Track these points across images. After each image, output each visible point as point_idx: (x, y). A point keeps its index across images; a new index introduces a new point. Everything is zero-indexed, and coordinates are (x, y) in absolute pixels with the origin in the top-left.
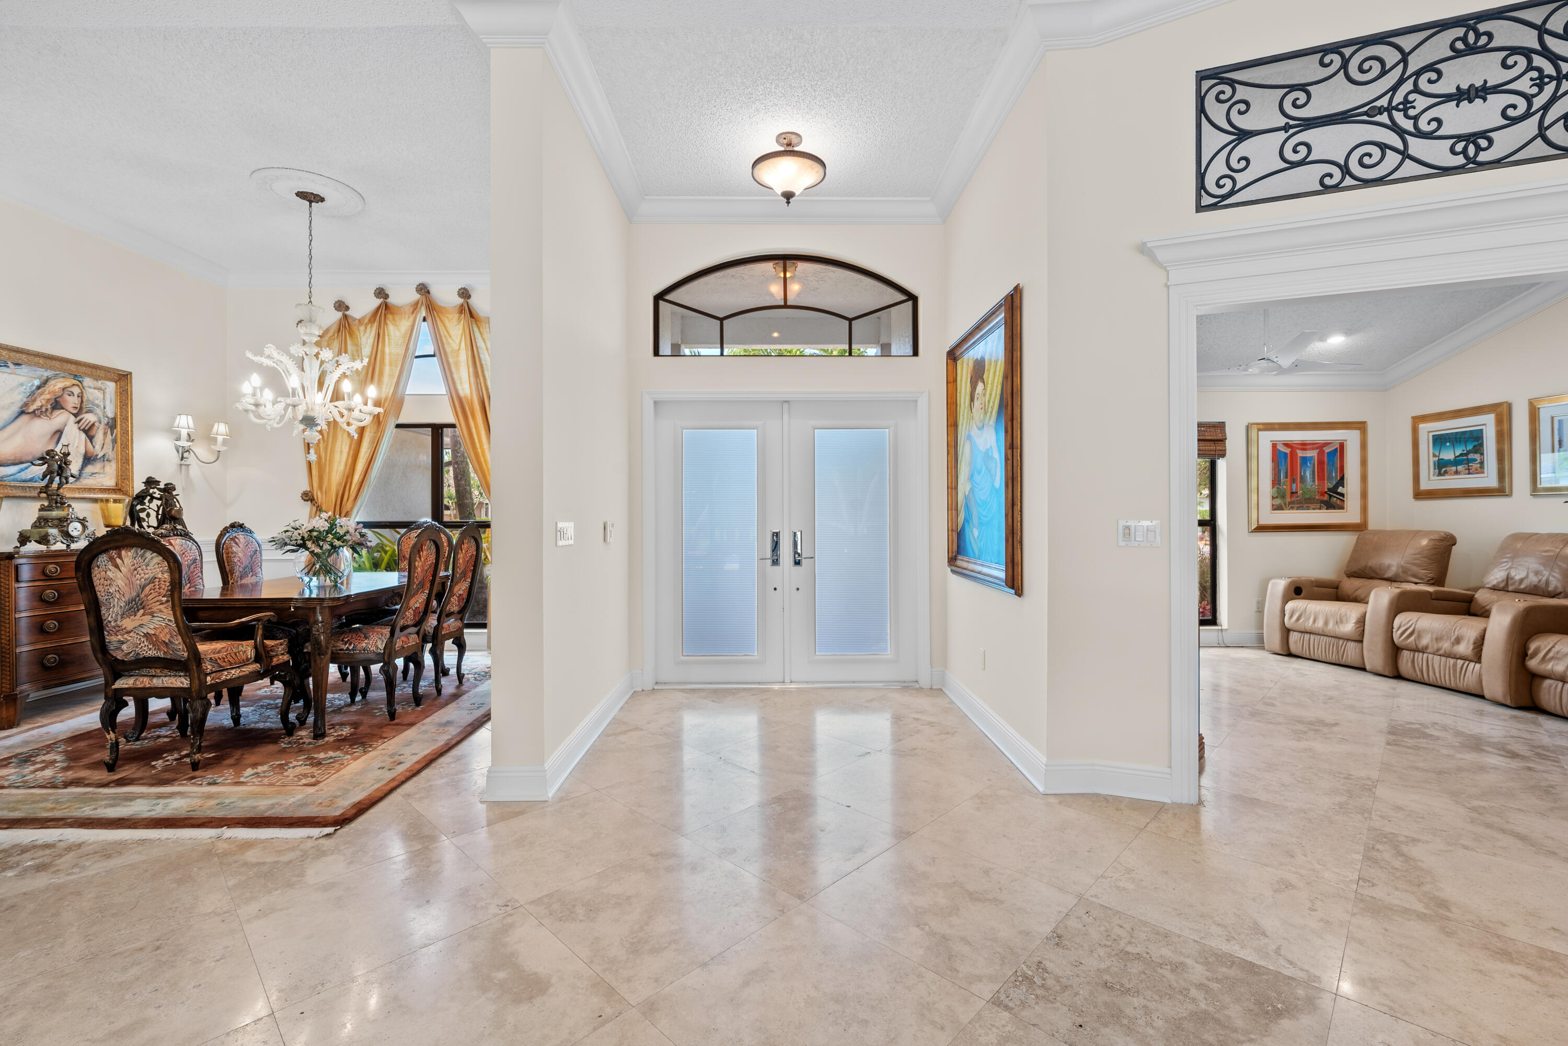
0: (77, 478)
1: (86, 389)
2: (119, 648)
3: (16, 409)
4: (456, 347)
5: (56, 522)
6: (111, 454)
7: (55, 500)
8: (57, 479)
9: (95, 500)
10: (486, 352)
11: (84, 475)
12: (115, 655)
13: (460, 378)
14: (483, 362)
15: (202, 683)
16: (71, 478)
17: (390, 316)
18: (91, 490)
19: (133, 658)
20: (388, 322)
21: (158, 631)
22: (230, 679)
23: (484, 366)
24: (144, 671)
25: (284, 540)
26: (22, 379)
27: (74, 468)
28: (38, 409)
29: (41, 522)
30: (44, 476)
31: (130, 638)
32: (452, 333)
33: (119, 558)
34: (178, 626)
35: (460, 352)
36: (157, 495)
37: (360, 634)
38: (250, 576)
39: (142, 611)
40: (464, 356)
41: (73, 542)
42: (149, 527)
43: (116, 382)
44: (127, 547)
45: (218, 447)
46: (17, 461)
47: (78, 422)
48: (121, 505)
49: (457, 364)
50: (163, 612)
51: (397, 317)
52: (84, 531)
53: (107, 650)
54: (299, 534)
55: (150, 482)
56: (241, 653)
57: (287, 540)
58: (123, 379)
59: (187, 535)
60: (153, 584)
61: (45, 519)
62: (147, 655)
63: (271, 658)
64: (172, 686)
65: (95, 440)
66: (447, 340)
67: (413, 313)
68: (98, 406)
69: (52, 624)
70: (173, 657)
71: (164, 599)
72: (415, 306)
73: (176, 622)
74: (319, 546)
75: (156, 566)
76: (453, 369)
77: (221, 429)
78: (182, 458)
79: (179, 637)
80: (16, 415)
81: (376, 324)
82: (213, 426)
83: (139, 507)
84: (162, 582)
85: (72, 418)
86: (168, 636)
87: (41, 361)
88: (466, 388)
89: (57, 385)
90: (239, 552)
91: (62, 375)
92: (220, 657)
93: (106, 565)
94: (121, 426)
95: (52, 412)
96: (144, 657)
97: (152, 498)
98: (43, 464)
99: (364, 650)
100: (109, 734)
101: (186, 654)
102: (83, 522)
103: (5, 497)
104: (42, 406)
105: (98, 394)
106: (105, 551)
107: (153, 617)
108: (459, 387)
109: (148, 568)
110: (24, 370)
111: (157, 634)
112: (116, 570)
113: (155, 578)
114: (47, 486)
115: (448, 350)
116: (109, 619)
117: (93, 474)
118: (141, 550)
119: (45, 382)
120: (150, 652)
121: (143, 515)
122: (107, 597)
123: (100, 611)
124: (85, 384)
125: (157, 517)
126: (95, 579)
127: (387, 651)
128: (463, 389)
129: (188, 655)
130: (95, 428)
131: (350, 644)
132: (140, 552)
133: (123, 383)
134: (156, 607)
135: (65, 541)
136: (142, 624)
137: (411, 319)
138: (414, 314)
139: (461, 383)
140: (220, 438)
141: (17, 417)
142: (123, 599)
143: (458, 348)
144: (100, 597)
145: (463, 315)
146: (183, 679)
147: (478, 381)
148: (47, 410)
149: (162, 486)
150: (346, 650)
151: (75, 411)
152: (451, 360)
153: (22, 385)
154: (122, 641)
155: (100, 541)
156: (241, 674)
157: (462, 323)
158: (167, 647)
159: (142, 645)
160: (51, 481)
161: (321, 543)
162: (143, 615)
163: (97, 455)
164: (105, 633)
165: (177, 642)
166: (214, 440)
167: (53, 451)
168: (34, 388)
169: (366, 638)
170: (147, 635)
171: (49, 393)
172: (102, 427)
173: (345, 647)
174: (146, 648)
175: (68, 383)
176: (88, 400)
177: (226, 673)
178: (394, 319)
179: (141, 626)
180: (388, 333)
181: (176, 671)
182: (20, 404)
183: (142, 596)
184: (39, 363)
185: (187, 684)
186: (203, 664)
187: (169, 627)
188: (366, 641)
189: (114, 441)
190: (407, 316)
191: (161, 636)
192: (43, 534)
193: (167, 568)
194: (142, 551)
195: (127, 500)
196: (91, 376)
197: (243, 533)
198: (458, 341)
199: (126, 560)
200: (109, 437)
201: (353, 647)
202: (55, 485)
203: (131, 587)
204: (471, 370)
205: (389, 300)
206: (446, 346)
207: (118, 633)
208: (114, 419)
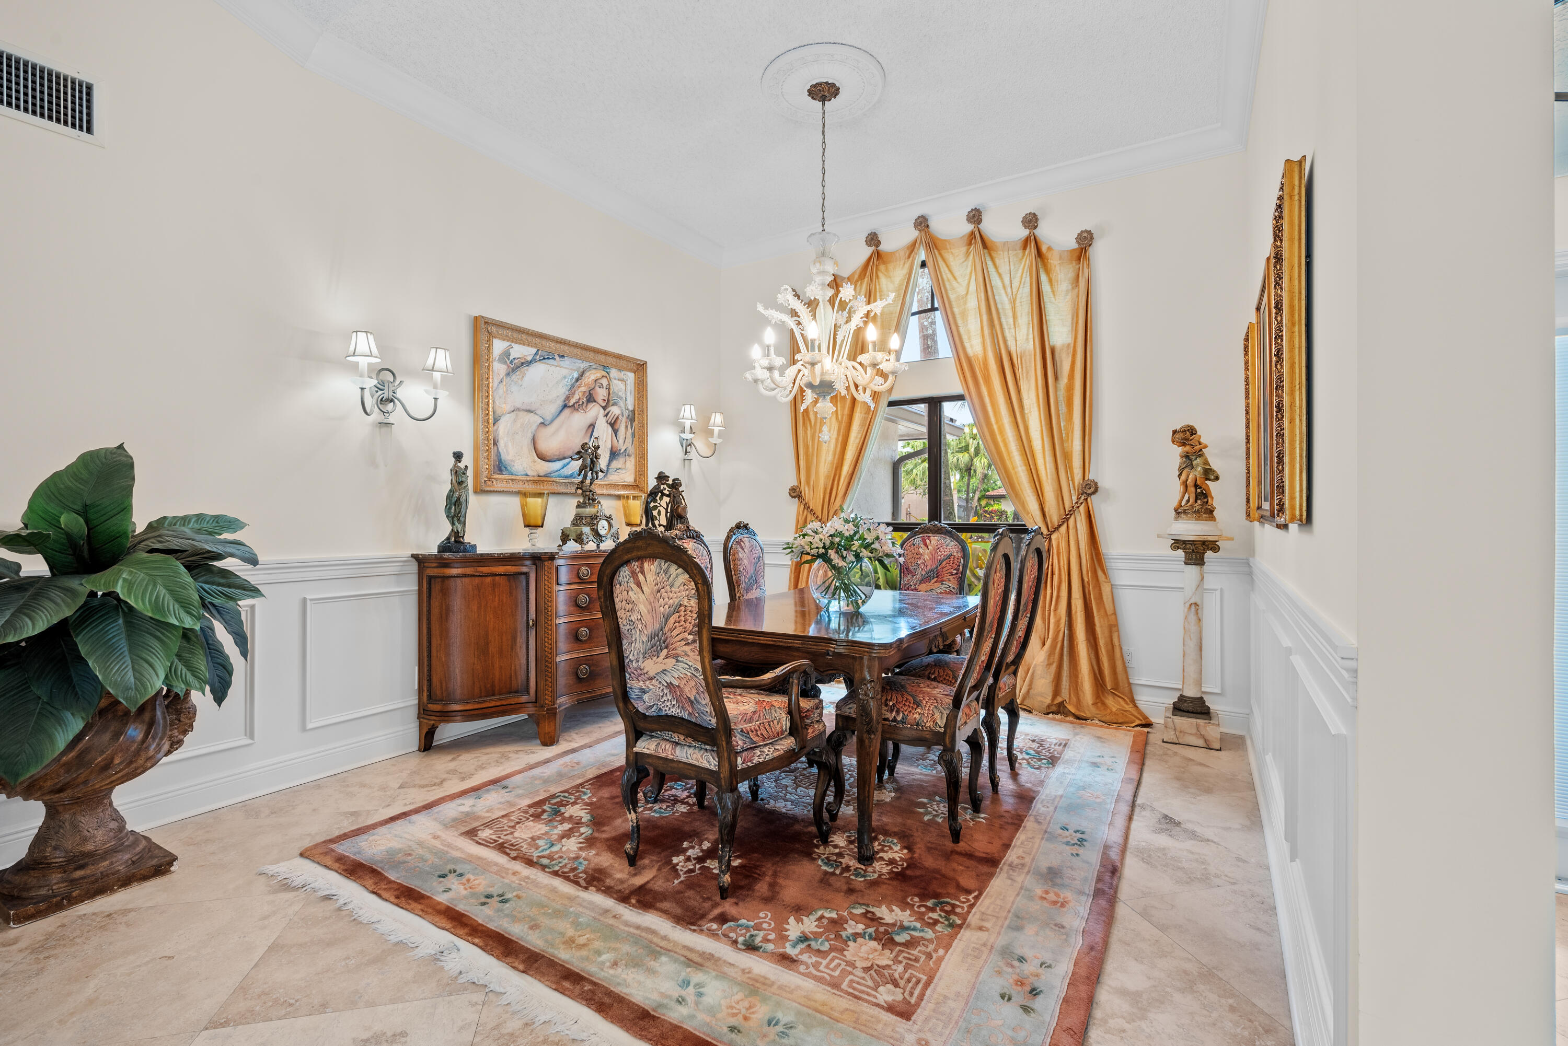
0: (606, 472)
1: (613, 380)
2: (640, 698)
3: (560, 403)
4: (962, 291)
5: (588, 519)
6: (631, 450)
7: (589, 498)
8: (590, 474)
9: (619, 497)
10: (1003, 291)
11: (610, 471)
12: (636, 706)
13: (969, 332)
14: (999, 306)
15: (733, 765)
16: (600, 474)
17: (882, 267)
18: (615, 486)
19: (655, 714)
20: (880, 275)
21: (684, 682)
22: (763, 762)
23: (1001, 311)
24: (667, 735)
25: (803, 547)
26: (565, 372)
27: (603, 463)
28: (576, 403)
29: (579, 519)
30: (580, 471)
31: (652, 687)
32: (957, 274)
33: (642, 573)
34: (705, 679)
35: (969, 296)
36: (666, 492)
37: (906, 696)
38: (754, 588)
39: (665, 652)
40: (973, 303)
41: (601, 541)
42: (660, 525)
43: (635, 373)
44: (650, 558)
45: (715, 441)
46: (561, 457)
47: (606, 416)
48: (638, 502)
49: (964, 314)
50: (688, 656)
51: (891, 266)
52: (610, 529)
53: (628, 697)
54: (821, 540)
55: (662, 478)
56: (775, 722)
57: (807, 549)
58: (640, 368)
59: (699, 537)
60: (678, 614)
61: (580, 517)
62: (669, 713)
63: (806, 727)
64: (697, 763)
65: (618, 433)
66: (951, 284)
67: (909, 257)
68: (621, 398)
69: (584, 631)
70: (699, 722)
71: (691, 637)
72: (912, 248)
73: (704, 673)
74: (842, 556)
75: (682, 588)
76: (960, 322)
77: (717, 419)
78: (686, 453)
79: (707, 695)
80: (560, 409)
81: (866, 280)
82: (710, 418)
83: (652, 504)
84: (688, 612)
85: (602, 411)
86: (694, 691)
87: (579, 352)
88: (975, 345)
89: (591, 377)
90: (744, 557)
91: (594, 367)
92: (752, 728)
93: (628, 583)
94: (639, 420)
95: (587, 404)
96: (667, 715)
97: (663, 494)
98: (580, 459)
99: (917, 725)
100: (630, 813)
101: (714, 721)
102: (608, 519)
103: (551, 493)
104: (579, 399)
105: (621, 385)
106: (627, 562)
107: (678, 661)
108: (967, 345)
109: (673, 589)
110: (567, 362)
111: (682, 686)
112: (639, 590)
113: (681, 605)
114: (582, 482)
115: (953, 297)
116: (631, 657)
117: (617, 469)
118: (665, 562)
119: (582, 375)
120: (673, 710)
121: (655, 513)
122: (628, 627)
123: (621, 644)
124: (612, 375)
125: (666, 515)
126: (616, 600)
127: (948, 731)
128: (972, 346)
129: (717, 723)
130: (619, 421)
131: (898, 712)
132: (665, 566)
133: (640, 374)
134: (682, 648)
135: (595, 541)
136: (665, 670)
137: (907, 265)
138: (911, 259)
139: (969, 338)
140: (716, 430)
141: (561, 411)
142: (646, 632)
143: (965, 293)
144: (621, 626)
145: (973, 246)
146: (709, 756)
147: (994, 332)
148: (583, 403)
149: (670, 482)
150: (892, 721)
151: (604, 404)
152: (956, 310)
153: (565, 377)
154: (644, 689)
155: (622, 547)
156: (776, 754)
157: (971, 257)
158: (693, 708)
159: (665, 698)
160: (585, 477)
161: (845, 553)
162: (667, 657)
163: (620, 450)
164: (627, 675)
165: (704, 702)
166: (710, 433)
167: (586, 443)
168: (574, 380)
169: (918, 704)
170: (670, 686)
171: (585, 386)
172: (624, 419)
173: (891, 716)
174: (669, 704)
175: (599, 375)
176: (614, 392)
177: (759, 753)
178: (887, 270)
179: (664, 671)
180: (880, 288)
181: (702, 742)
182: (563, 398)
183: (666, 629)
184: (577, 354)
185: (715, 766)
186: (733, 738)
187: (695, 678)
188: (919, 710)
189: (633, 435)
190: (902, 263)
191: (686, 690)
192: (579, 532)
193: (693, 592)
194: (667, 564)
195: (644, 496)
196: (616, 367)
197: (747, 535)
198: (965, 284)
199: (649, 576)
200: (630, 431)
201: (903, 718)
202: (588, 481)
203: (654, 615)
204: (985, 317)
205: (880, 248)
206: (950, 293)
207: (639, 678)
208: (633, 412)
